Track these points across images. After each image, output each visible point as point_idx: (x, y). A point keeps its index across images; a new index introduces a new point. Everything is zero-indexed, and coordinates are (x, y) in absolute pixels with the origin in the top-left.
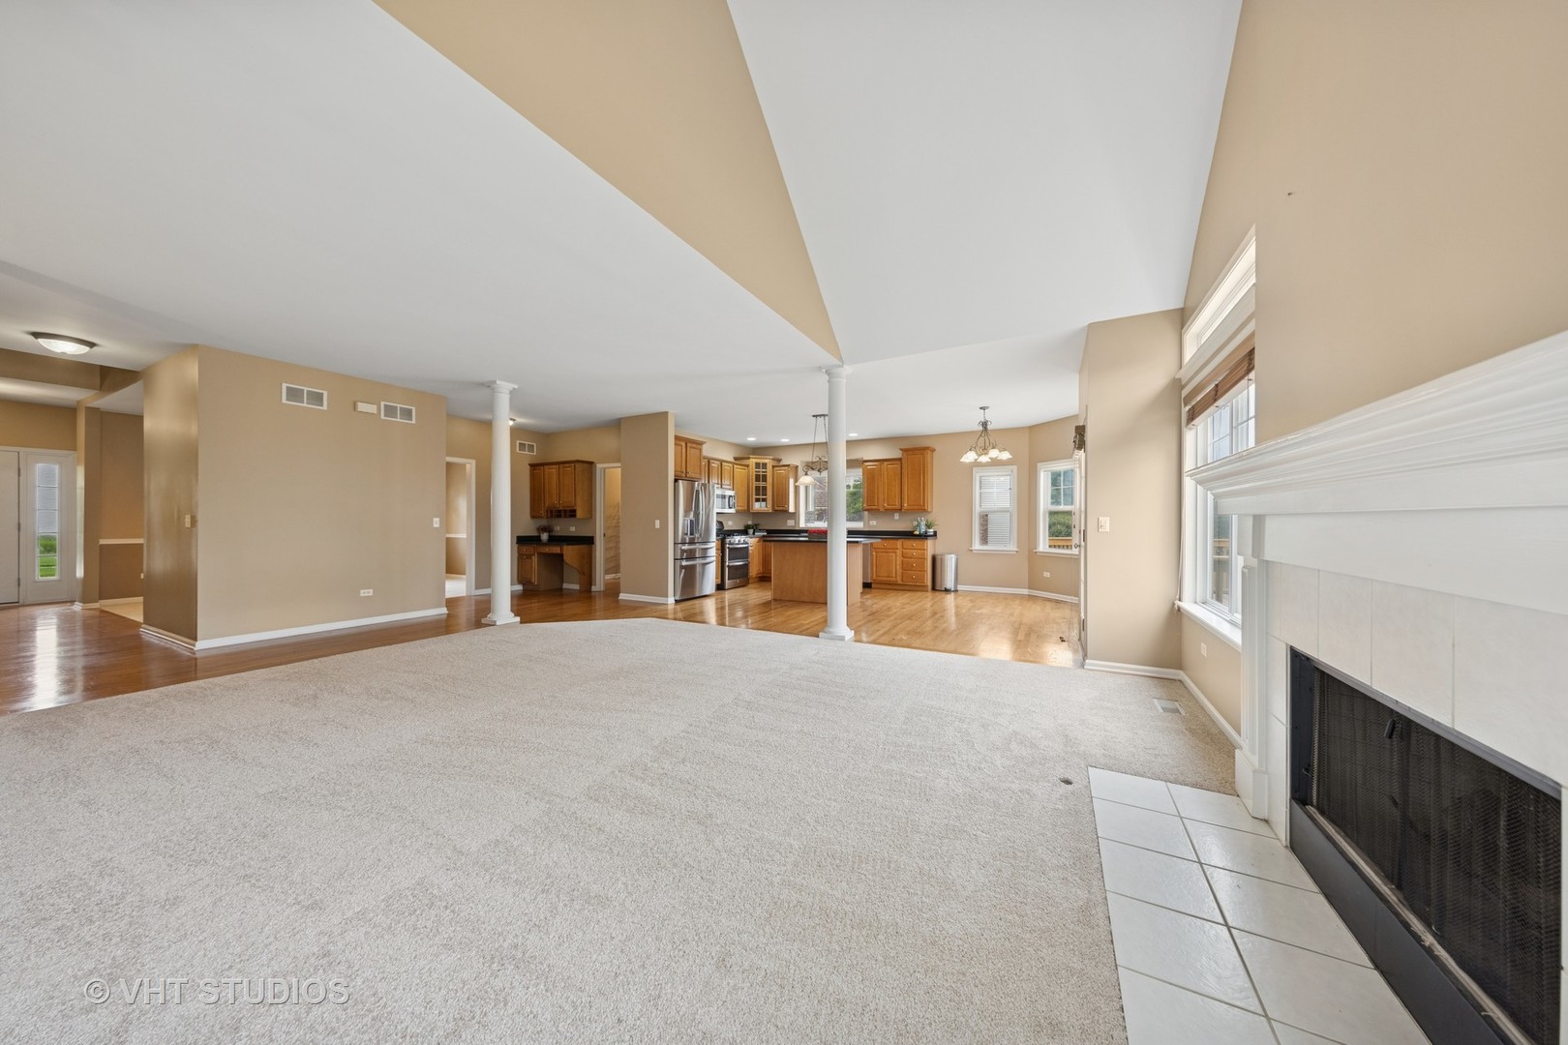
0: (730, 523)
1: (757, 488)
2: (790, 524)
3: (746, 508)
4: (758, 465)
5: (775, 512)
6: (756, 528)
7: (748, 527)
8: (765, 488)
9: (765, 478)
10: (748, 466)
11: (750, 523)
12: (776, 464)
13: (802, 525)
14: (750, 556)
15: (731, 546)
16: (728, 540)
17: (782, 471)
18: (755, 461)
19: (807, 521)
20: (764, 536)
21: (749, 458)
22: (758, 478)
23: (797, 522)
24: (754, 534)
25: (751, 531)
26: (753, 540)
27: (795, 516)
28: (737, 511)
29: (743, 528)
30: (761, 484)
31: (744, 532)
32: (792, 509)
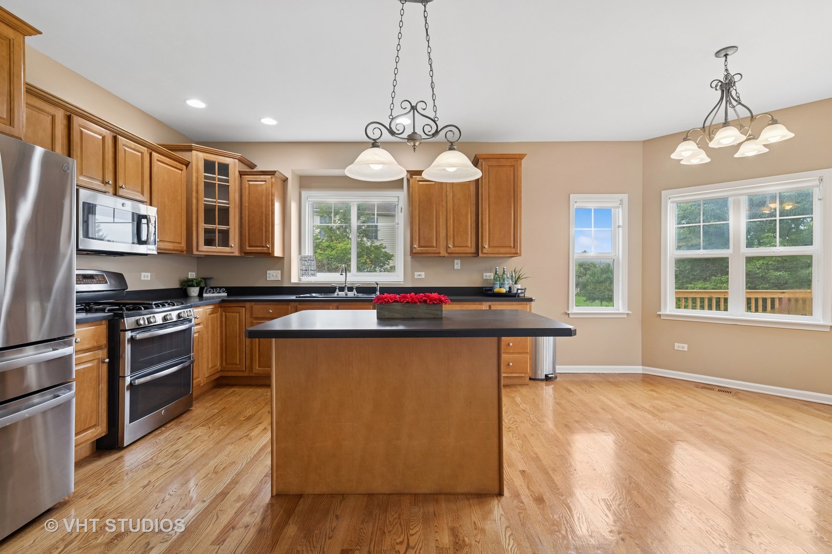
0: (146, 276)
1: (209, 211)
2: (273, 277)
3: (183, 245)
4: (209, 166)
5: (245, 254)
6: (204, 285)
7: (187, 284)
8: (225, 212)
9: (224, 191)
10: (187, 164)
11: (192, 275)
12: (246, 169)
13: (295, 278)
14: (195, 346)
15: (140, 336)
16: (129, 322)
17: (261, 183)
18: (202, 155)
19: (304, 272)
20: (223, 301)
21: (190, 149)
22: (209, 188)
23: (287, 273)
24: (200, 295)
25: (194, 291)
26: (200, 310)
27: (281, 263)
28: (161, 253)
29: (175, 285)
30: (219, 202)
31: (179, 295)
32: (278, 252)
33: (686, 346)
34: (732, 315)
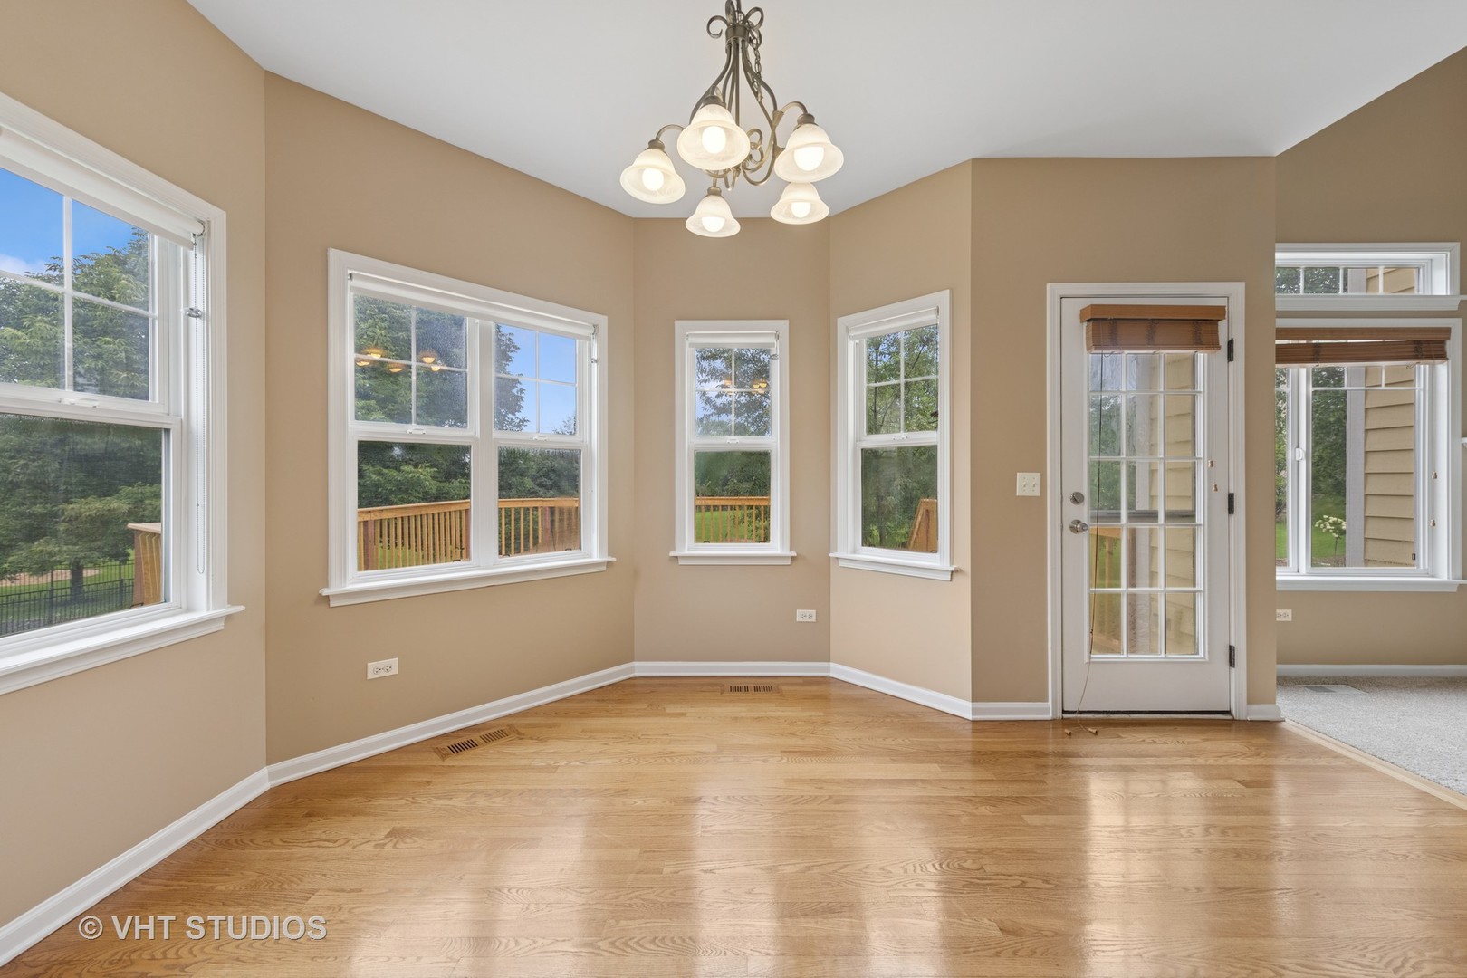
33: (394, 662)
34: (479, 568)
